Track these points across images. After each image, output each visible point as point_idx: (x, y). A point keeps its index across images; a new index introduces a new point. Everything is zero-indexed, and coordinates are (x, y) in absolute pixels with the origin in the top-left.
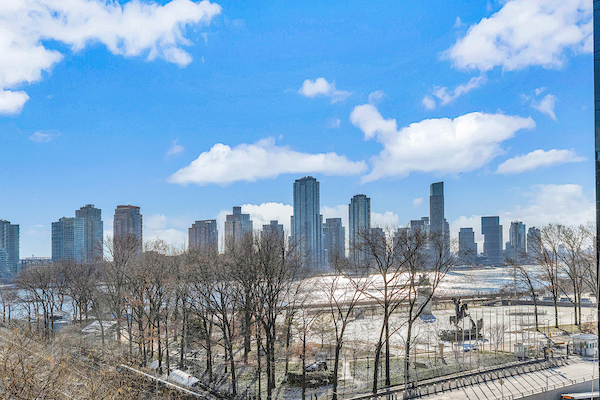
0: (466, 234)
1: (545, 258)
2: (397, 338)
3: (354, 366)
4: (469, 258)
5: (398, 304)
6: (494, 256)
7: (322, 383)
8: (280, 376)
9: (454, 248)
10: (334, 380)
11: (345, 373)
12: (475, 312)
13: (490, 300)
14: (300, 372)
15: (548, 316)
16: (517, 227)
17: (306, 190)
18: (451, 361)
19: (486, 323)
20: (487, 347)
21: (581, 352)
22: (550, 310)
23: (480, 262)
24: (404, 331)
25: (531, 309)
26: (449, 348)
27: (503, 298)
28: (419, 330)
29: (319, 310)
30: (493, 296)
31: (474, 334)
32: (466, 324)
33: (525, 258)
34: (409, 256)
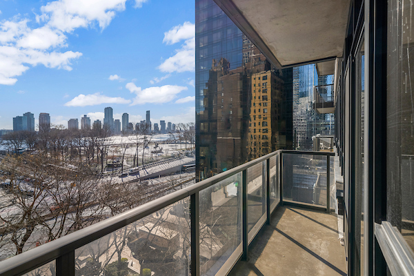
0: (156, 125)
1: (178, 132)
2: (140, 153)
3: (127, 161)
4: (157, 131)
5: (141, 144)
6: (163, 131)
7: (118, 166)
8: (105, 165)
9: (153, 128)
10: (122, 165)
11: (125, 163)
12: (160, 146)
13: (164, 143)
14: (111, 163)
15: (179, 146)
16: (169, 123)
17: (109, 111)
18: (155, 159)
19: (164, 148)
20: (164, 155)
21: (187, 155)
22: (179, 145)
23: (160, 133)
24: (142, 151)
25: (174, 145)
26: (154, 155)
27: (167, 142)
28: (146, 151)
29: (114, 146)
30: (164, 141)
31: (160, 151)
32: (158, 149)
33: (174, 131)
34: (144, 130)
